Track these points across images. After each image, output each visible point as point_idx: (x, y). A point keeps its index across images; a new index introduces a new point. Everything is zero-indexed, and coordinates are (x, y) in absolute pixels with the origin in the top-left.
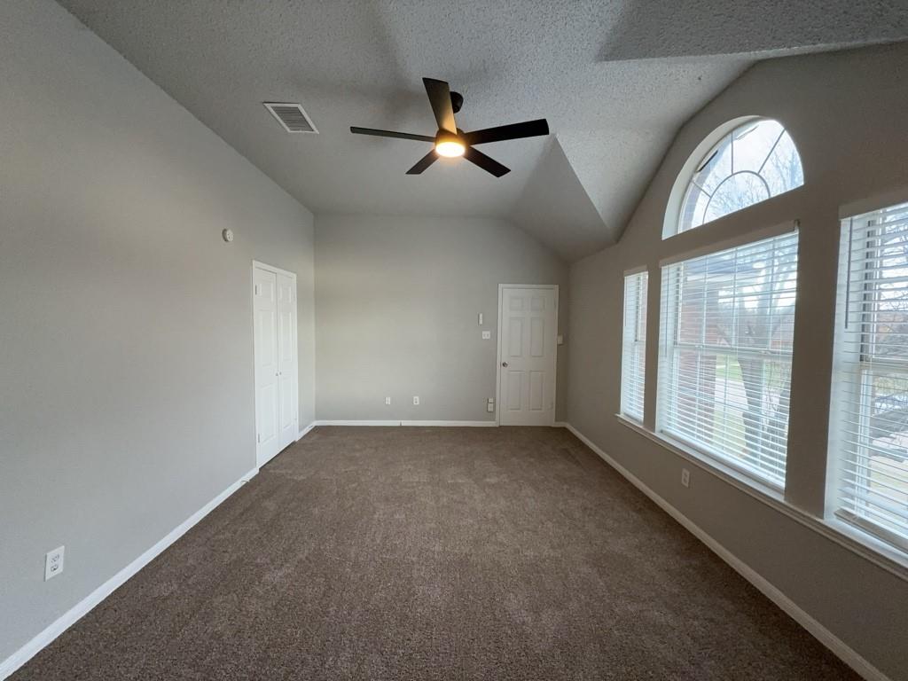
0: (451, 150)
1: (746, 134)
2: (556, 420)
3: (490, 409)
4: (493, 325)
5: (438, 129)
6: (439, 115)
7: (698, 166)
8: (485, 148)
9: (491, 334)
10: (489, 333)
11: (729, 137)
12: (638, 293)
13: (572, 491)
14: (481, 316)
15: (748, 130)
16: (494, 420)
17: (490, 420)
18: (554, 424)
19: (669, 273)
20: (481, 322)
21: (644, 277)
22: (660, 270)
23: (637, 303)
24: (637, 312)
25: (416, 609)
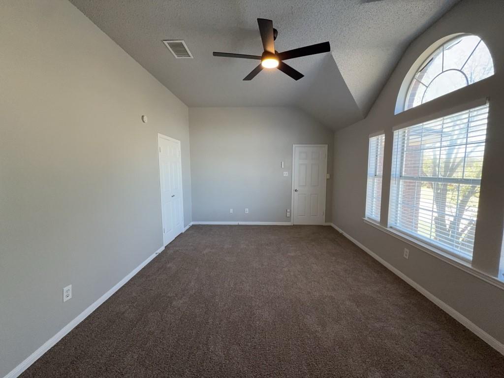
0: (271, 64)
1: (453, 46)
2: (326, 222)
3: (288, 215)
4: (290, 168)
5: (263, 51)
6: (265, 43)
7: (419, 69)
8: (289, 62)
9: (289, 173)
10: (287, 173)
11: (441, 48)
12: (377, 148)
13: (337, 261)
14: (283, 163)
15: (455, 43)
16: (290, 221)
17: (288, 222)
18: (324, 224)
19: (398, 134)
20: (283, 167)
21: (382, 138)
22: (392, 134)
23: (377, 153)
24: (377, 159)
25: (256, 322)
